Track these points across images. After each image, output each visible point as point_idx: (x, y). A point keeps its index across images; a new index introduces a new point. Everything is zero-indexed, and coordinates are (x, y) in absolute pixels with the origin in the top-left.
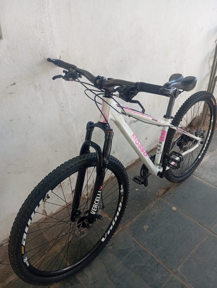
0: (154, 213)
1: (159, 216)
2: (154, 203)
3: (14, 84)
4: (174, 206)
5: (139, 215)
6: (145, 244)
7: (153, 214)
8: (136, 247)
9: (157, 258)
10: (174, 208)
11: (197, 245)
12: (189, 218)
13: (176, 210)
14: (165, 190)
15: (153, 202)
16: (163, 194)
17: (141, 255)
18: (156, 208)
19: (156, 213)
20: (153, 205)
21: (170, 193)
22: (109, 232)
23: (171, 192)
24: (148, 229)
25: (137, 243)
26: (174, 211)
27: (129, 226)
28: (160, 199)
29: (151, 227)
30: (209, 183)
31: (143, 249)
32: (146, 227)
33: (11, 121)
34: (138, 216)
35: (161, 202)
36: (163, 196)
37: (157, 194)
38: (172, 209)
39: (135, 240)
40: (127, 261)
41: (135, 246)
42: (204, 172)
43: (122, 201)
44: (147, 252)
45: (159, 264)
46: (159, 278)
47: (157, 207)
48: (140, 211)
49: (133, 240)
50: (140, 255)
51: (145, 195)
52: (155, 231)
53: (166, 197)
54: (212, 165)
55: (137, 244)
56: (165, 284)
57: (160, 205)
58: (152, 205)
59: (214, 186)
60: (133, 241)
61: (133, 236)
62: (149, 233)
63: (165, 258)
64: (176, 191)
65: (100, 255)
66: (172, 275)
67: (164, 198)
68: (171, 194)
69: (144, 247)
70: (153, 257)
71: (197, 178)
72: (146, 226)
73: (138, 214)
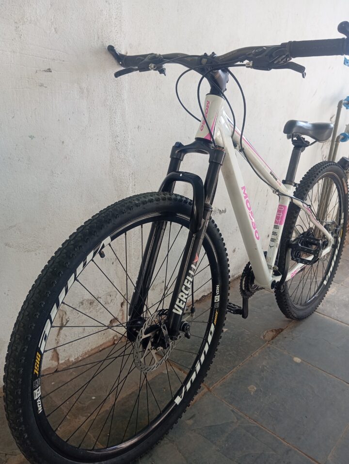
0: (263, 366)
1: (273, 371)
2: (259, 350)
3: (49, 70)
4: (295, 356)
5: (235, 368)
6: (256, 416)
7: (260, 367)
8: (239, 421)
9: (284, 439)
10: (297, 360)
12: (327, 375)
13: (301, 362)
14: (274, 333)
15: (257, 349)
16: (272, 339)
17: (253, 434)
18: (265, 359)
19: (266, 367)
20: (259, 354)
21: (285, 337)
22: (189, 386)
24: (256, 391)
25: (240, 414)
26: (297, 364)
27: (221, 386)
28: (269, 345)
29: (262, 389)
30: (346, 324)
31: (254, 424)
32: (253, 388)
33: (32, 137)
34: (234, 370)
35: (271, 349)
36: (273, 340)
37: (262, 338)
38: (294, 361)
39: (236, 410)
40: (227, 445)
41: (238, 419)
42: (334, 309)
43: (215, 320)
44: (262, 429)
45: (290, 450)
47: (267, 357)
48: (236, 362)
49: (231, 409)
50: (251, 435)
51: (242, 339)
52: (270, 394)
53: (280, 343)
54: (343, 300)
55: (241, 416)
57: (271, 354)
58: (257, 354)
60: (233, 411)
61: (230, 403)
62: (260, 397)
63: (299, 438)
64: (294, 334)
65: (171, 434)
67: (276, 344)
68: (286, 339)
69: (255, 422)
70: (275, 438)
71: (326, 317)
72: (252, 386)
73: (234, 367)
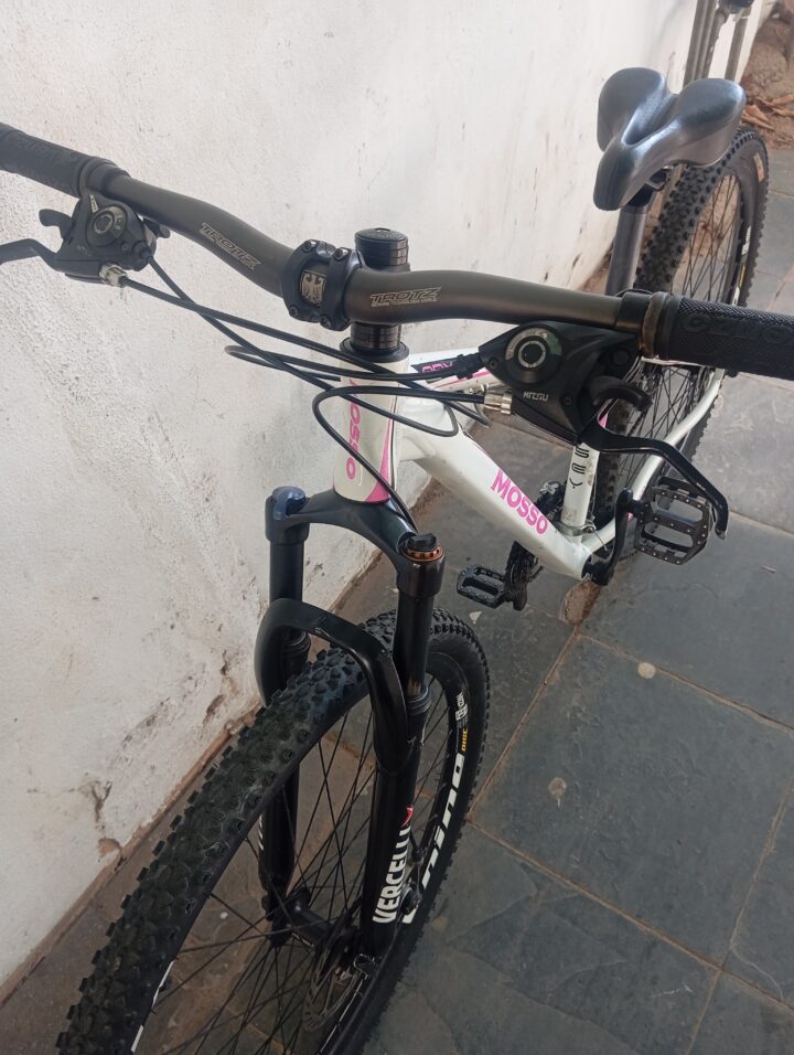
0: (575, 710)
1: (596, 720)
2: (560, 662)
4: (642, 658)
5: (514, 736)
6: (575, 867)
7: (568, 715)
8: (542, 893)
9: (638, 917)
10: (647, 670)
11: (774, 814)
12: (714, 700)
13: (657, 676)
14: (588, 591)
15: (556, 659)
16: (586, 613)
17: (574, 923)
18: (576, 685)
19: (581, 711)
20: (561, 673)
21: (615, 601)
22: (426, 878)
23: (614, 597)
24: (567, 793)
26: (648, 683)
27: (489, 798)
28: (579, 637)
29: (578, 784)
30: (750, 518)
31: (573, 891)
32: (558, 787)
34: (513, 740)
35: (585, 650)
36: (588, 619)
37: (562, 617)
38: (639, 676)
39: (532, 862)
40: (525, 966)
41: (539, 887)
42: (721, 471)
44: (591, 901)
45: (654, 944)
46: (670, 1005)
47: (578, 680)
48: (514, 715)
49: (520, 861)
50: (569, 925)
51: (516, 636)
52: (598, 795)
53: (603, 622)
54: (741, 429)
55: (543, 877)
56: (696, 1028)
57: (586, 664)
58: (557, 674)
59: (775, 526)
60: (524, 866)
61: (517, 845)
62: (577, 809)
63: (670, 907)
64: (632, 586)
65: (408, 972)
66: (715, 979)
67: (596, 630)
68: (616, 606)
69: (575, 883)
70: (620, 919)
72: (556, 779)
73: (511, 732)
